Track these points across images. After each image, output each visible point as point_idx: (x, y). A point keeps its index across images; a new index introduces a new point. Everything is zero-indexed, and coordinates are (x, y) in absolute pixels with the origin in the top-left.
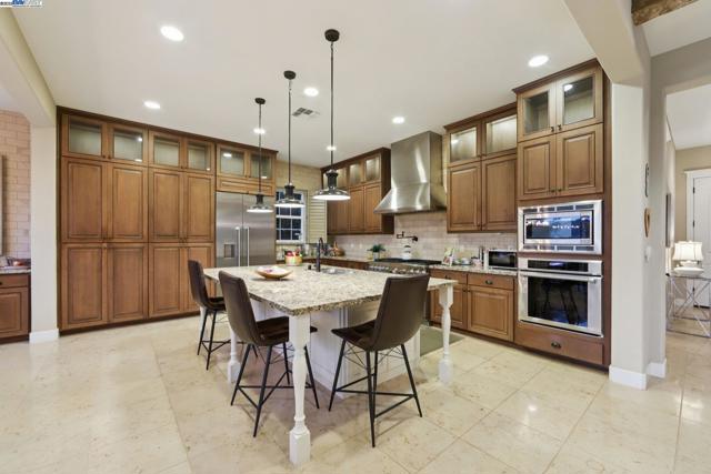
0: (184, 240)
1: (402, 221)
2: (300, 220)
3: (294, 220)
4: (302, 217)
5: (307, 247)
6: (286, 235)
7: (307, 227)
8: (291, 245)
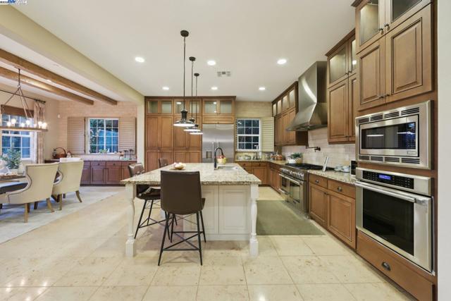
0: (188, 149)
1: (312, 135)
2: (258, 137)
3: (254, 137)
4: (259, 135)
5: (260, 154)
6: (248, 147)
7: (262, 141)
8: (250, 152)
